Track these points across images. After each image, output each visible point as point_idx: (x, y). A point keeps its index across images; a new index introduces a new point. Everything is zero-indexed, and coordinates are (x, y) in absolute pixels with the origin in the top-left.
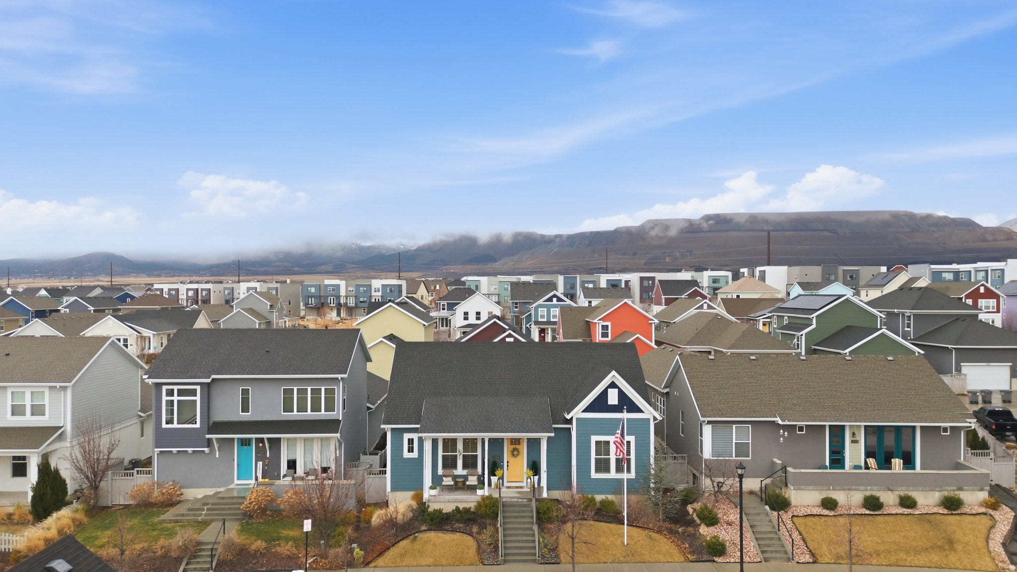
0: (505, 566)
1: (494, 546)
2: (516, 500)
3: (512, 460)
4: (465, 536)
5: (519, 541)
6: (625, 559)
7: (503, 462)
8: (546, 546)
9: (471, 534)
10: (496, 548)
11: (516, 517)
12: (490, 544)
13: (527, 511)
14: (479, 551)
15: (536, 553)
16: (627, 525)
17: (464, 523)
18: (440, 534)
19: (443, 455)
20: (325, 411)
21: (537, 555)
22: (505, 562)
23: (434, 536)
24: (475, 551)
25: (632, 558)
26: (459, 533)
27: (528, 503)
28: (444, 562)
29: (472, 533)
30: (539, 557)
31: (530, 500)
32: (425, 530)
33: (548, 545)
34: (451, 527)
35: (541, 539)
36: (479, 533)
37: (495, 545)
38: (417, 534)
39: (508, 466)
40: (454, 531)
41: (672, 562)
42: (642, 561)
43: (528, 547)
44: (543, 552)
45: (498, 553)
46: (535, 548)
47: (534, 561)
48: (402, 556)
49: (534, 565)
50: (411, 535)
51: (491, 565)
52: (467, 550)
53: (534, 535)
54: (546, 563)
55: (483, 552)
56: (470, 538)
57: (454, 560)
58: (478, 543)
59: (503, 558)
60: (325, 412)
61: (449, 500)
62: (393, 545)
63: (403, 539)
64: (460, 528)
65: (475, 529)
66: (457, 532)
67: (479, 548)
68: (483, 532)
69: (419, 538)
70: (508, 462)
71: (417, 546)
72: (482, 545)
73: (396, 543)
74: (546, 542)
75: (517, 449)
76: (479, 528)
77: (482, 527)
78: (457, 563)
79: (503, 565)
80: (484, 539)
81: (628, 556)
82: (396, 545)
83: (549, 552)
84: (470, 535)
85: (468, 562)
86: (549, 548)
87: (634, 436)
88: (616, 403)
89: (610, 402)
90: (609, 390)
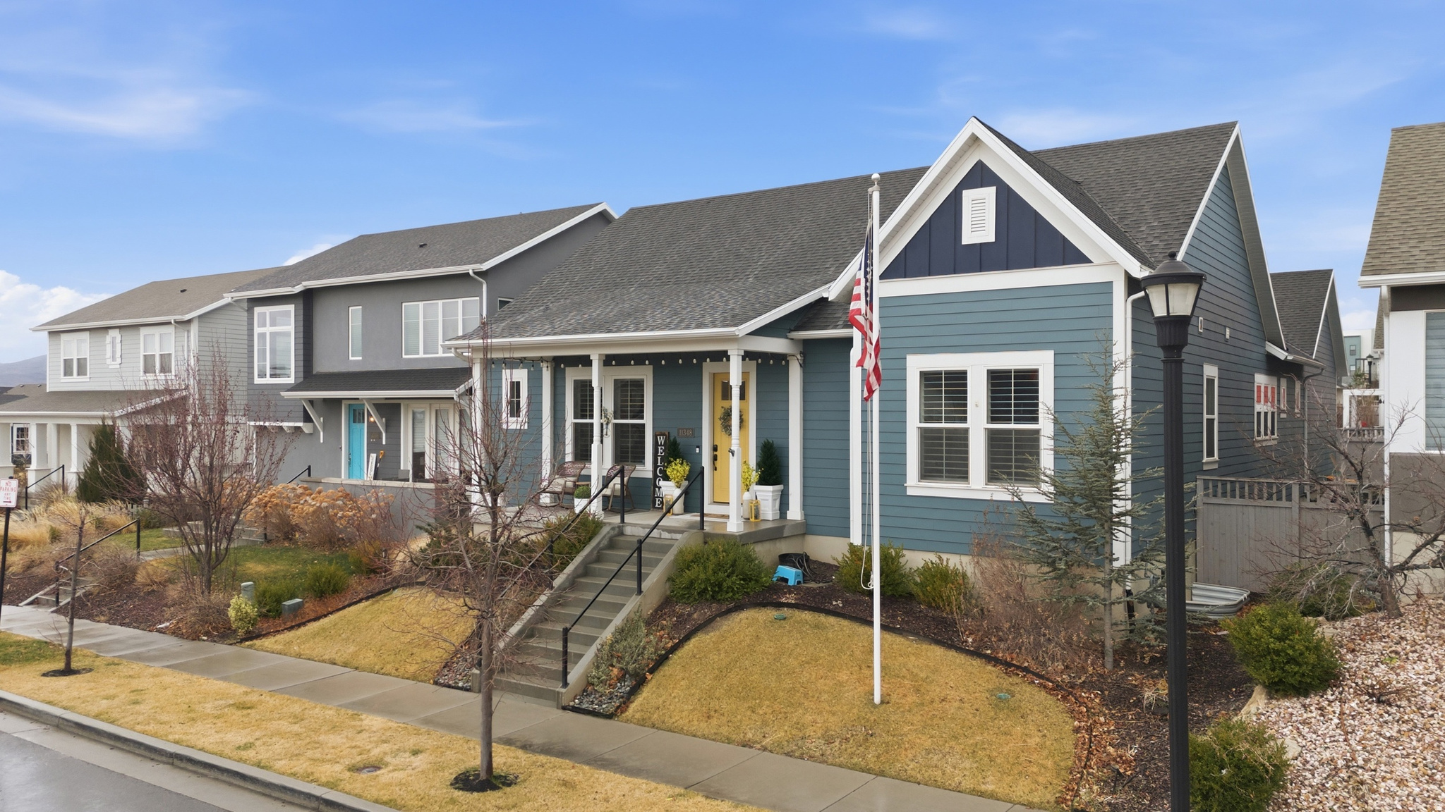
2: (655, 533)
7: (700, 446)
16: (884, 627)
19: (576, 424)
30: (572, 688)
32: (415, 584)
39: (716, 458)
51: (449, 686)
54: (578, 711)
70: (715, 448)
83: (621, 678)
85: (411, 670)
87: (1051, 353)
88: (988, 235)
89: (969, 236)
90: (968, 195)
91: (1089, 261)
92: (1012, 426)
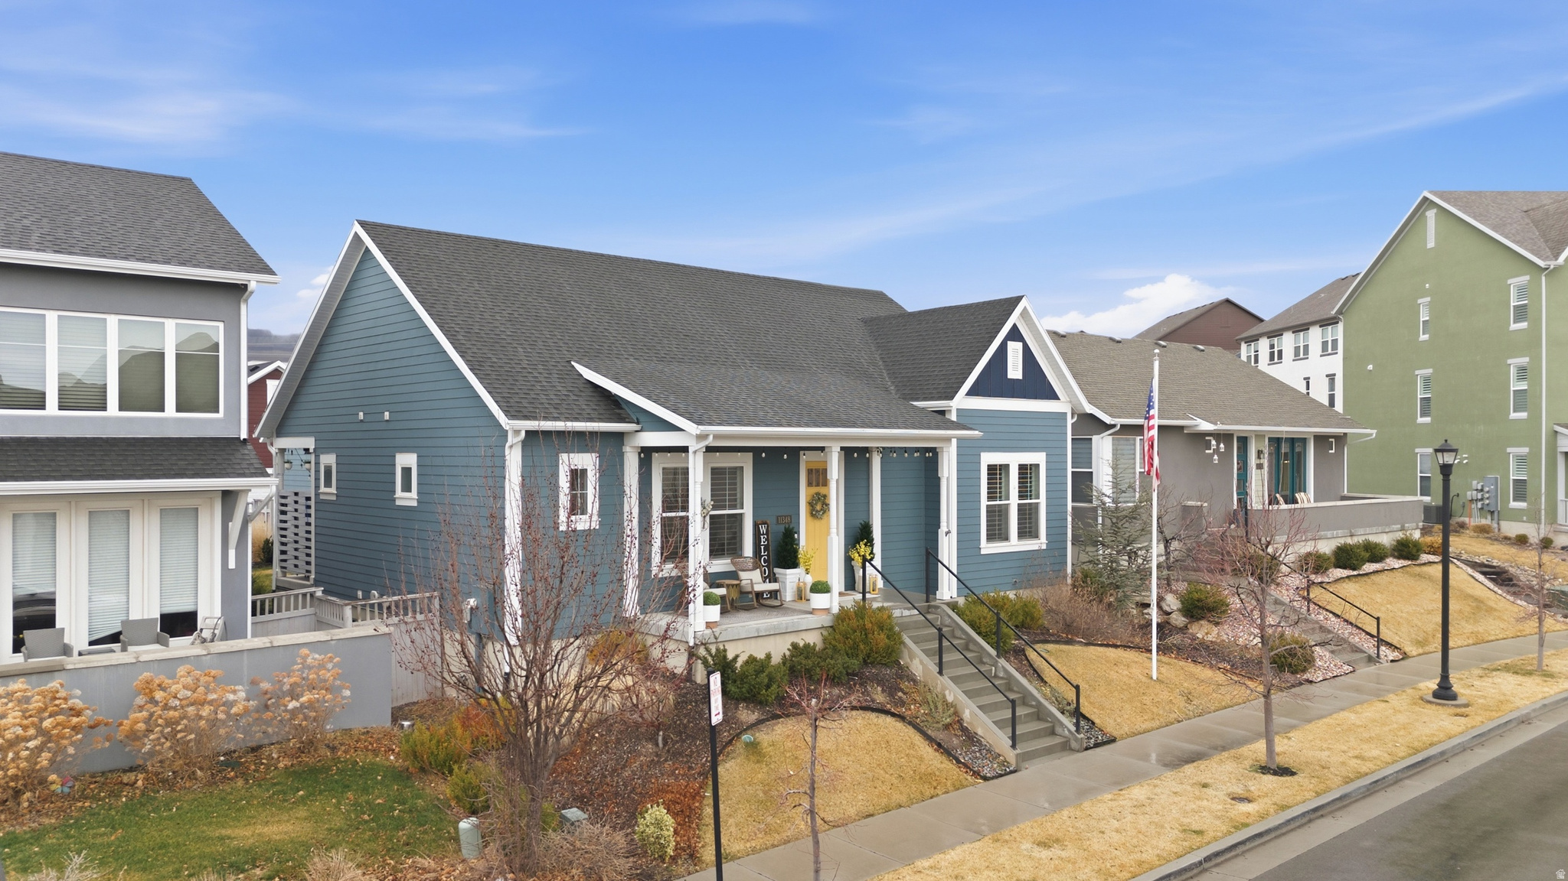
20: (179, 408)
60: (178, 410)
87: (1045, 454)
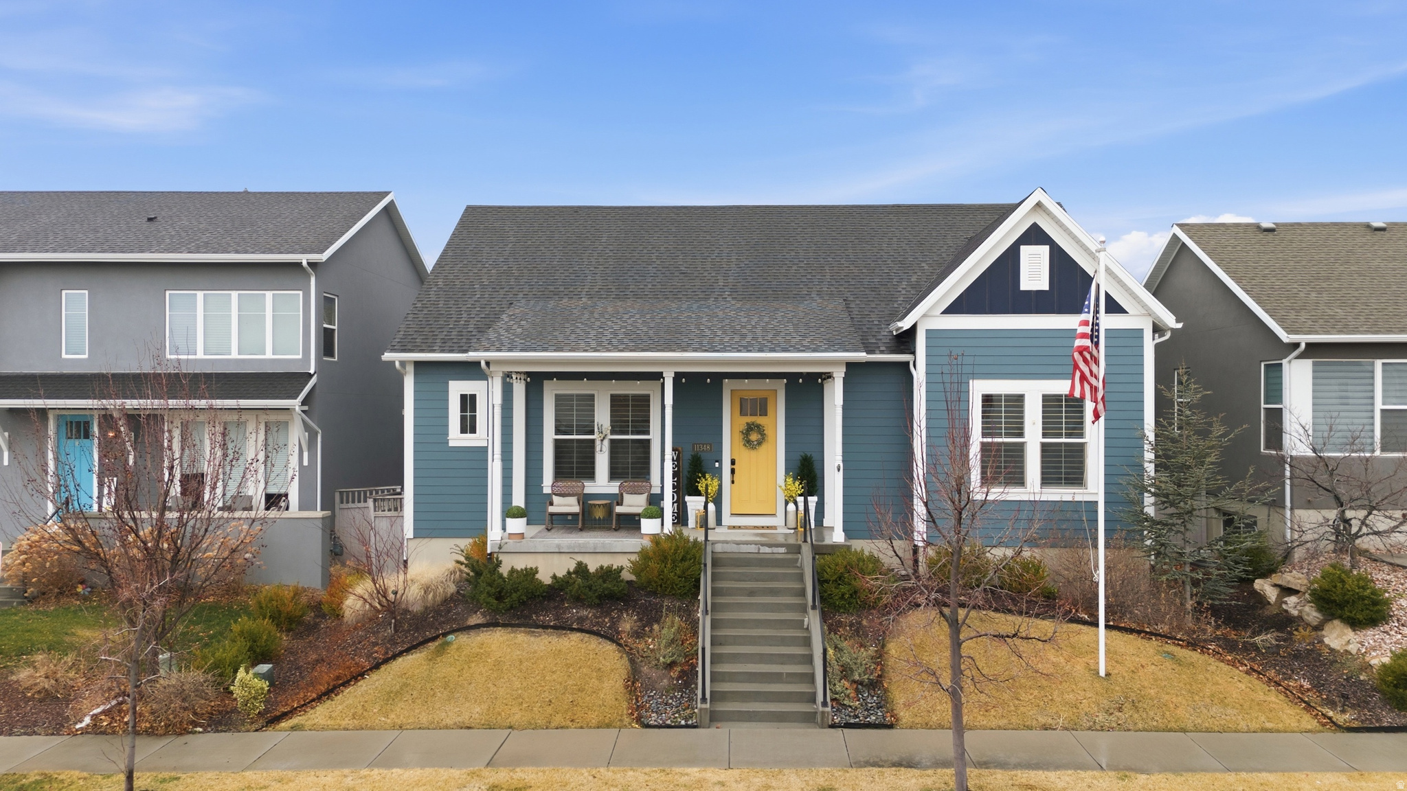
0: (712, 730)
1: (682, 671)
2: (753, 549)
3: (744, 456)
4: (594, 643)
5: (762, 658)
6: (1113, 718)
7: (720, 461)
8: (846, 672)
9: (612, 637)
10: (688, 677)
11: (752, 593)
12: (670, 666)
13: (784, 577)
14: (633, 683)
15: (814, 694)
17: (598, 605)
18: (521, 637)
19: (556, 441)
21: (820, 698)
22: (714, 718)
23: (498, 642)
24: (620, 684)
25: (1136, 716)
26: (579, 634)
27: (790, 556)
28: (517, 717)
29: (618, 633)
30: (825, 704)
31: (797, 549)
32: (477, 626)
33: (852, 670)
34: (557, 618)
35: (831, 652)
36: (638, 635)
37: (686, 668)
38: (451, 637)
39: (733, 471)
40: (563, 627)
41: (1278, 731)
42: (1173, 725)
43: (788, 674)
44: (838, 688)
45: (693, 692)
46: (811, 678)
47: (809, 719)
48: (392, 697)
49: (810, 730)
50: (434, 639)
51: (669, 727)
52: (597, 682)
53: (807, 642)
54: (848, 726)
55: (647, 688)
56: (610, 647)
57: (549, 710)
58: (632, 661)
59: (708, 706)
61: (558, 546)
62: (377, 667)
63: (407, 651)
64: (581, 620)
65: (627, 624)
66: (572, 630)
67: (634, 676)
68: (651, 631)
69: (455, 646)
70: (733, 462)
71: (446, 667)
72: (645, 669)
73: (386, 661)
74: (846, 659)
75: (758, 426)
76: (640, 620)
77: (650, 617)
78: (558, 719)
79: (709, 727)
80: (652, 650)
81: (1120, 710)
82: (383, 668)
83: (857, 690)
84: (612, 640)
85: (593, 718)
86: (857, 677)
88: (1044, 285)
89: (1026, 284)
90: (1024, 250)
91: (1125, 312)
92: (1063, 440)
